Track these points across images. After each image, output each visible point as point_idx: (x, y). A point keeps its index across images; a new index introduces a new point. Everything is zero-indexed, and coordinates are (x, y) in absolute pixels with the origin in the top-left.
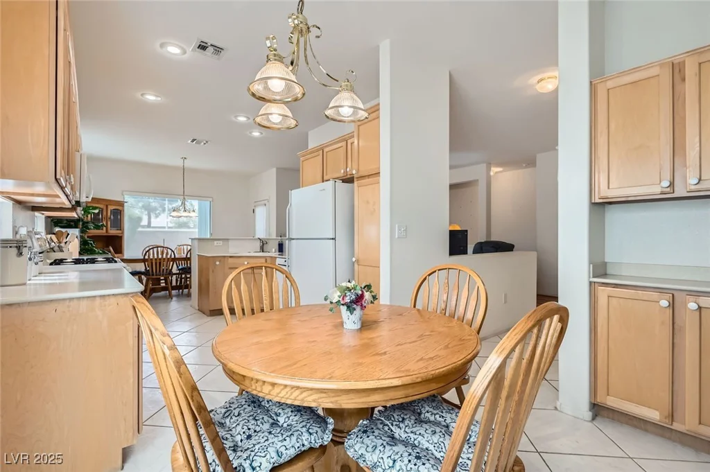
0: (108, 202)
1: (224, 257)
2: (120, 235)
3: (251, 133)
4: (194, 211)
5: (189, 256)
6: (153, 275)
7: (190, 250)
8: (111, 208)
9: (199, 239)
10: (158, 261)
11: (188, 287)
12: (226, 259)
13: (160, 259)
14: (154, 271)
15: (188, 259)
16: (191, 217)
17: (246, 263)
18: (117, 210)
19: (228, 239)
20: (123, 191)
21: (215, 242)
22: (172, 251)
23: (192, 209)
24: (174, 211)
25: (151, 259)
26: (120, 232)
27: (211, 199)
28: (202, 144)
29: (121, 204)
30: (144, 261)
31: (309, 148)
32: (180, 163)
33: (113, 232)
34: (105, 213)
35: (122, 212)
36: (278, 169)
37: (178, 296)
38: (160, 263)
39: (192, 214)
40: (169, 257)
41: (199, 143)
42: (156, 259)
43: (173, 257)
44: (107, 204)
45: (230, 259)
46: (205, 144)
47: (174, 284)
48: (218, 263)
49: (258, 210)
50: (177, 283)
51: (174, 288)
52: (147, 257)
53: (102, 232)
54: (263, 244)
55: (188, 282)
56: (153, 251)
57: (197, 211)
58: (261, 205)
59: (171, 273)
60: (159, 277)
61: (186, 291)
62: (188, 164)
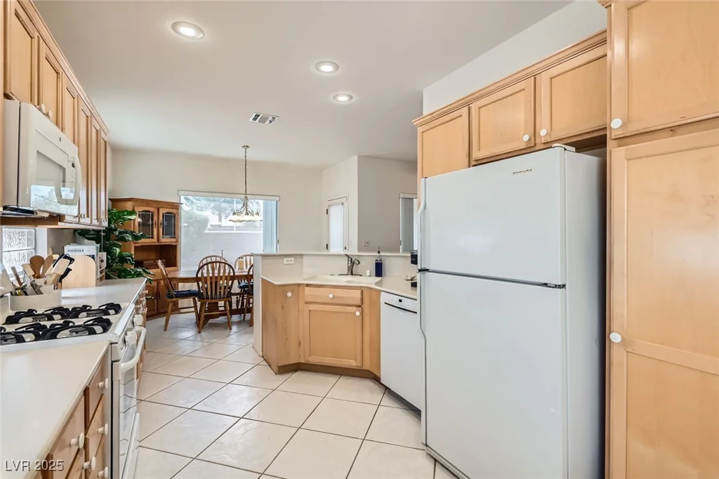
0: (159, 204)
1: (299, 285)
2: (174, 244)
3: (335, 98)
4: (258, 214)
5: (251, 273)
6: (208, 298)
7: (252, 266)
8: (163, 211)
9: (264, 256)
10: (214, 281)
11: (250, 310)
12: (301, 288)
13: (216, 277)
14: (209, 294)
15: (249, 277)
16: (254, 221)
17: (331, 296)
18: (172, 213)
19: (302, 255)
20: (179, 191)
21: (285, 259)
22: (231, 267)
23: (255, 212)
24: (234, 214)
25: (206, 278)
26: (174, 240)
27: (277, 198)
28: (268, 122)
29: (176, 206)
30: (197, 280)
31: (424, 115)
32: (240, 154)
33: (166, 240)
34: (155, 218)
35: (176, 216)
36: (360, 157)
37: (239, 323)
38: (216, 283)
39: (256, 218)
40: (227, 274)
41: (263, 120)
42: (211, 278)
43: (232, 274)
44: (160, 206)
45: (307, 288)
46: (271, 122)
47: (234, 307)
48: (289, 294)
49: (332, 211)
50: (237, 306)
51: (233, 312)
52: (200, 275)
53: (153, 241)
54: (353, 263)
55: (251, 305)
56: (208, 268)
57: (261, 213)
58: (338, 204)
59: (230, 294)
60: (214, 301)
61: (248, 316)
62: (252, 155)
